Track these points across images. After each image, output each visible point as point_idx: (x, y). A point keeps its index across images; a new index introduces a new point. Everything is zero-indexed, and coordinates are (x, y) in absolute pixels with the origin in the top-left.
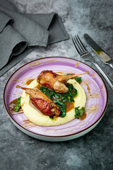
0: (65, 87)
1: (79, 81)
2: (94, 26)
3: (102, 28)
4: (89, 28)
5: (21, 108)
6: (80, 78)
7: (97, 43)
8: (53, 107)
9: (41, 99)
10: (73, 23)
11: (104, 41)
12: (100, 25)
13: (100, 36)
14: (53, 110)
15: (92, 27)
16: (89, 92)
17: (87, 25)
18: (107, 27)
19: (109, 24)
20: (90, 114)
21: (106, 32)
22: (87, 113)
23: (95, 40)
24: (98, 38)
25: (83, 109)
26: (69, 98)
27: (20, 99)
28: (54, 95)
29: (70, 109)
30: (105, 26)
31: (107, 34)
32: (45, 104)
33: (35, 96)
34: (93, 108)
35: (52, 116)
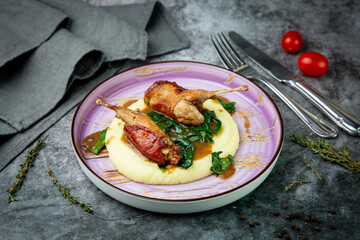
0: (197, 112)
1: (230, 108)
2: (244, 12)
3: (260, 15)
4: (234, 16)
5: (104, 147)
6: (233, 104)
7: (252, 43)
8: (166, 146)
9: (143, 128)
10: (202, 8)
11: (266, 38)
12: (255, 11)
13: (256, 29)
14: (166, 152)
15: (240, 14)
16: (248, 132)
17: (231, 11)
18: (271, 13)
19: (273, 8)
20: (244, 171)
21: (269, 23)
22: (237, 167)
23: (247, 38)
24: (253, 34)
25: (230, 158)
26: (203, 134)
27: (105, 131)
28: (173, 126)
29: (202, 155)
30: (267, 12)
31: (270, 27)
32: (152, 138)
33: (132, 122)
34: (252, 159)
35: (164, 164)
